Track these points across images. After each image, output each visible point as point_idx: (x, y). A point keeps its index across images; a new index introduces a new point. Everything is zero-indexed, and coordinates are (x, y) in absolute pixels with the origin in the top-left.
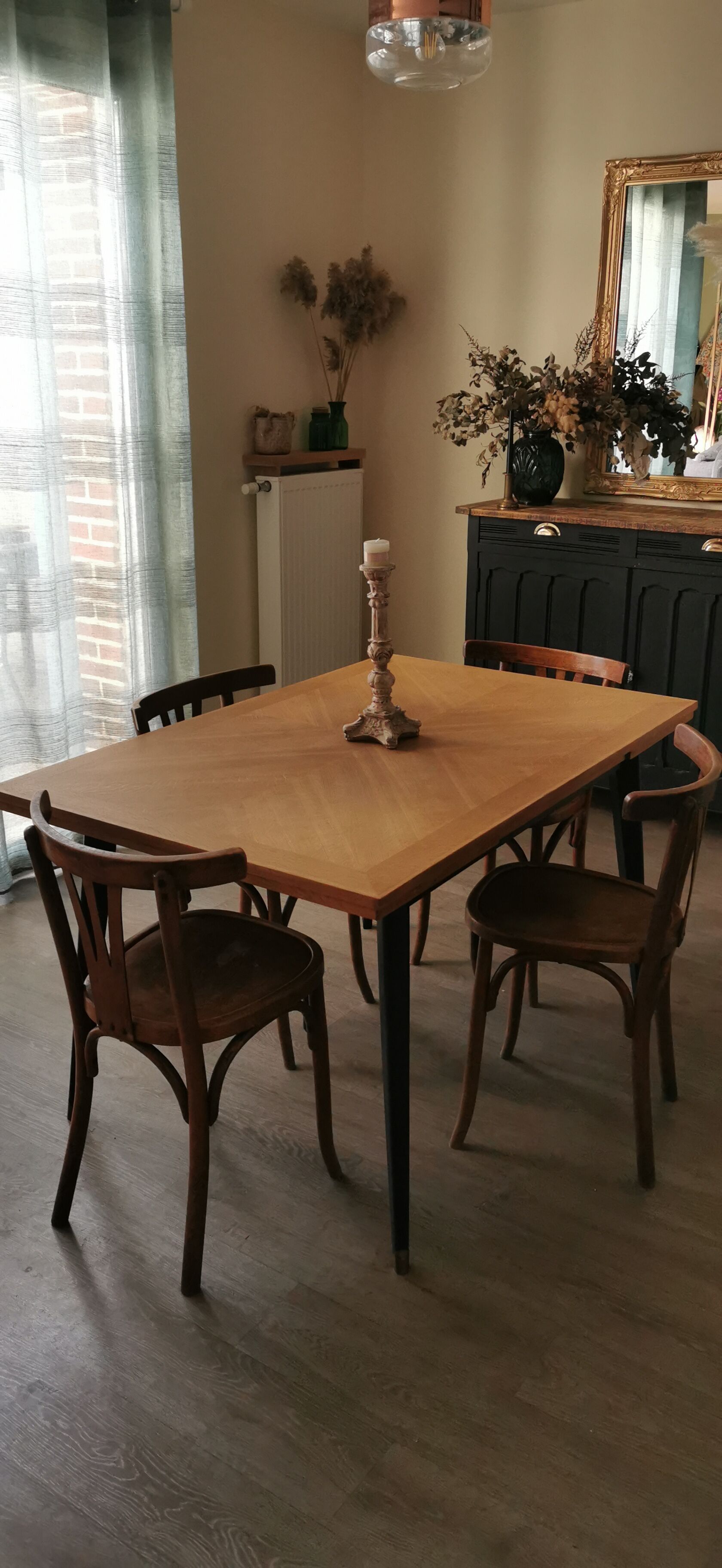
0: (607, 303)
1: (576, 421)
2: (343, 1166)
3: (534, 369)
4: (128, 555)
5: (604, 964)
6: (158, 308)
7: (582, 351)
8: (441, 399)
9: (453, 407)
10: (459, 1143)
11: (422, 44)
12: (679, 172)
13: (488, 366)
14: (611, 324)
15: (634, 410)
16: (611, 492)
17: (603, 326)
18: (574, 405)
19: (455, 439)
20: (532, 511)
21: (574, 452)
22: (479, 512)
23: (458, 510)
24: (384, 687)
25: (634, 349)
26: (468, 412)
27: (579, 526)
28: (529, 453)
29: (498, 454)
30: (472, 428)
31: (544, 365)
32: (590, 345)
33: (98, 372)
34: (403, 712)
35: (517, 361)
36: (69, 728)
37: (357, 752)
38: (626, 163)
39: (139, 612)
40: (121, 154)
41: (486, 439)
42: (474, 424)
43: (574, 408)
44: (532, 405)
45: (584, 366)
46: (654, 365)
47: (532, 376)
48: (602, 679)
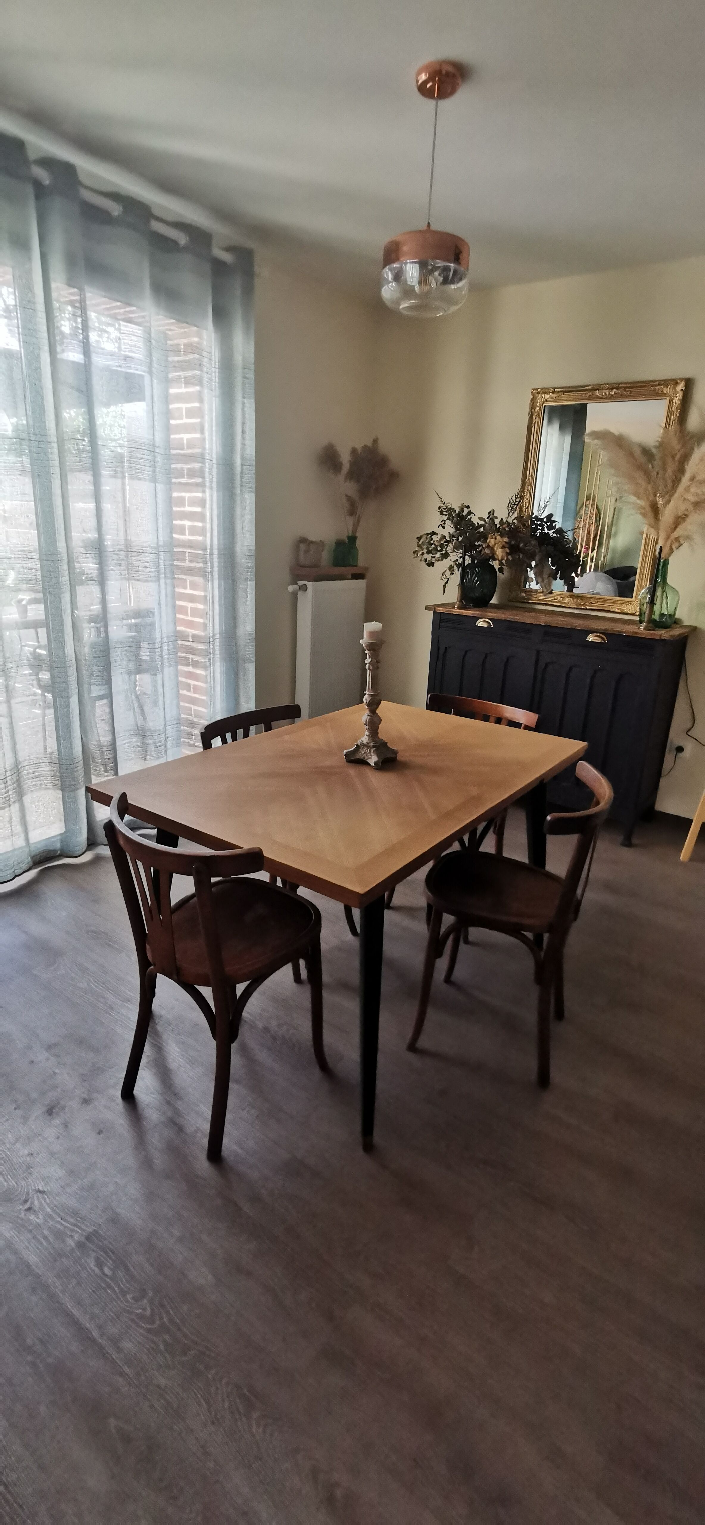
0: (529, 479)
1: (507, 552)
2: (329, 1060)
3: (480, 518)
4: (211, 627)
5: (525, 933)
6: (238, 469)
7: (512, 508)
8: (419, 536)
9: (427, 541)
10: (412, 1047)
11: (420, 283)
12: (579, 397)
13: (450, 514)
14: (530, 493)
15: (543, 548)
16: (526, 601)
17: (525, 495)
18: (506, 542)
19: (427, 562)
20: (475, 611)
21: (503, 574)
22: (441, 610)
23: (427, 608)
24: (374, 724)
25: (544, 511)
26: (436, 544)
27: (506, 621)
28: (474, 573)
29: (454, 573)
30: (438, 555)
31: (487, 516)
32: (517, 505)
33: (198, 509)
34: (386, 743)
35: (470, 513)
36: (168, 738)
37: (352, 771)
38: (545, 391)
39: (218, 664)
40: (218, 368)
41: (447, 563)
42: (440, 553)
43: (506, 544)
44: (477, 542)
45: (512, 518)
46: (555, 521)
47: (478, 524)
48: (522, 724)
